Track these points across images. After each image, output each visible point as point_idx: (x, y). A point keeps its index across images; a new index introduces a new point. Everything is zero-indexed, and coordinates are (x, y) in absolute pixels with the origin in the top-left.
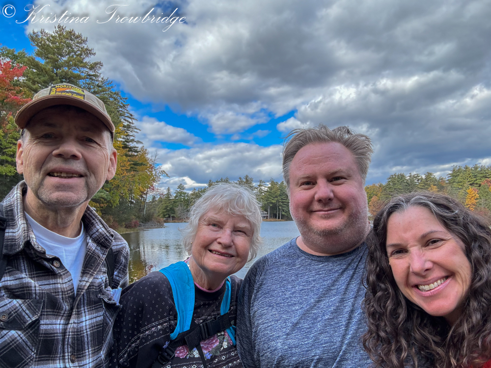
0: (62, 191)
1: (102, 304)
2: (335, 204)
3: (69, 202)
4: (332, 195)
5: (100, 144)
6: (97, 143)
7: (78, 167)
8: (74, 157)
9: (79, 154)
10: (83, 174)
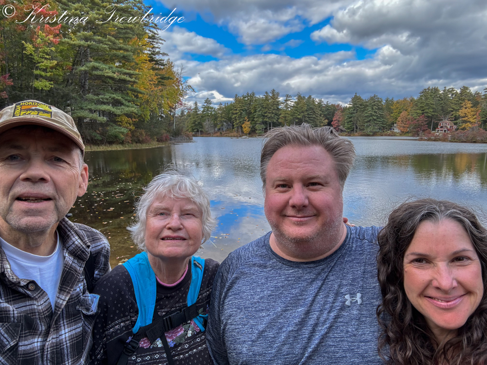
0: (30, 216)
1: (81, 316)
2: (310, 211)
3: (38, 227)
4: (307, 202)
5: (70, 163)
6: (67, 163)
7: (46, 189)
8: (43, 180)
9: (47, 177)
10: (52, 198)
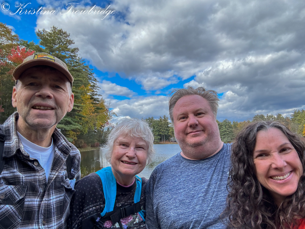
0: (40, 118)
1: (63, 189)
2: (200, 128)
3: (45, 125)
4: (197, 122)
5: (65, 89)
6: (62, 89)
7: (51, 103)
8: (49, 97)
9: (52, 96)
10: (54, 108)
